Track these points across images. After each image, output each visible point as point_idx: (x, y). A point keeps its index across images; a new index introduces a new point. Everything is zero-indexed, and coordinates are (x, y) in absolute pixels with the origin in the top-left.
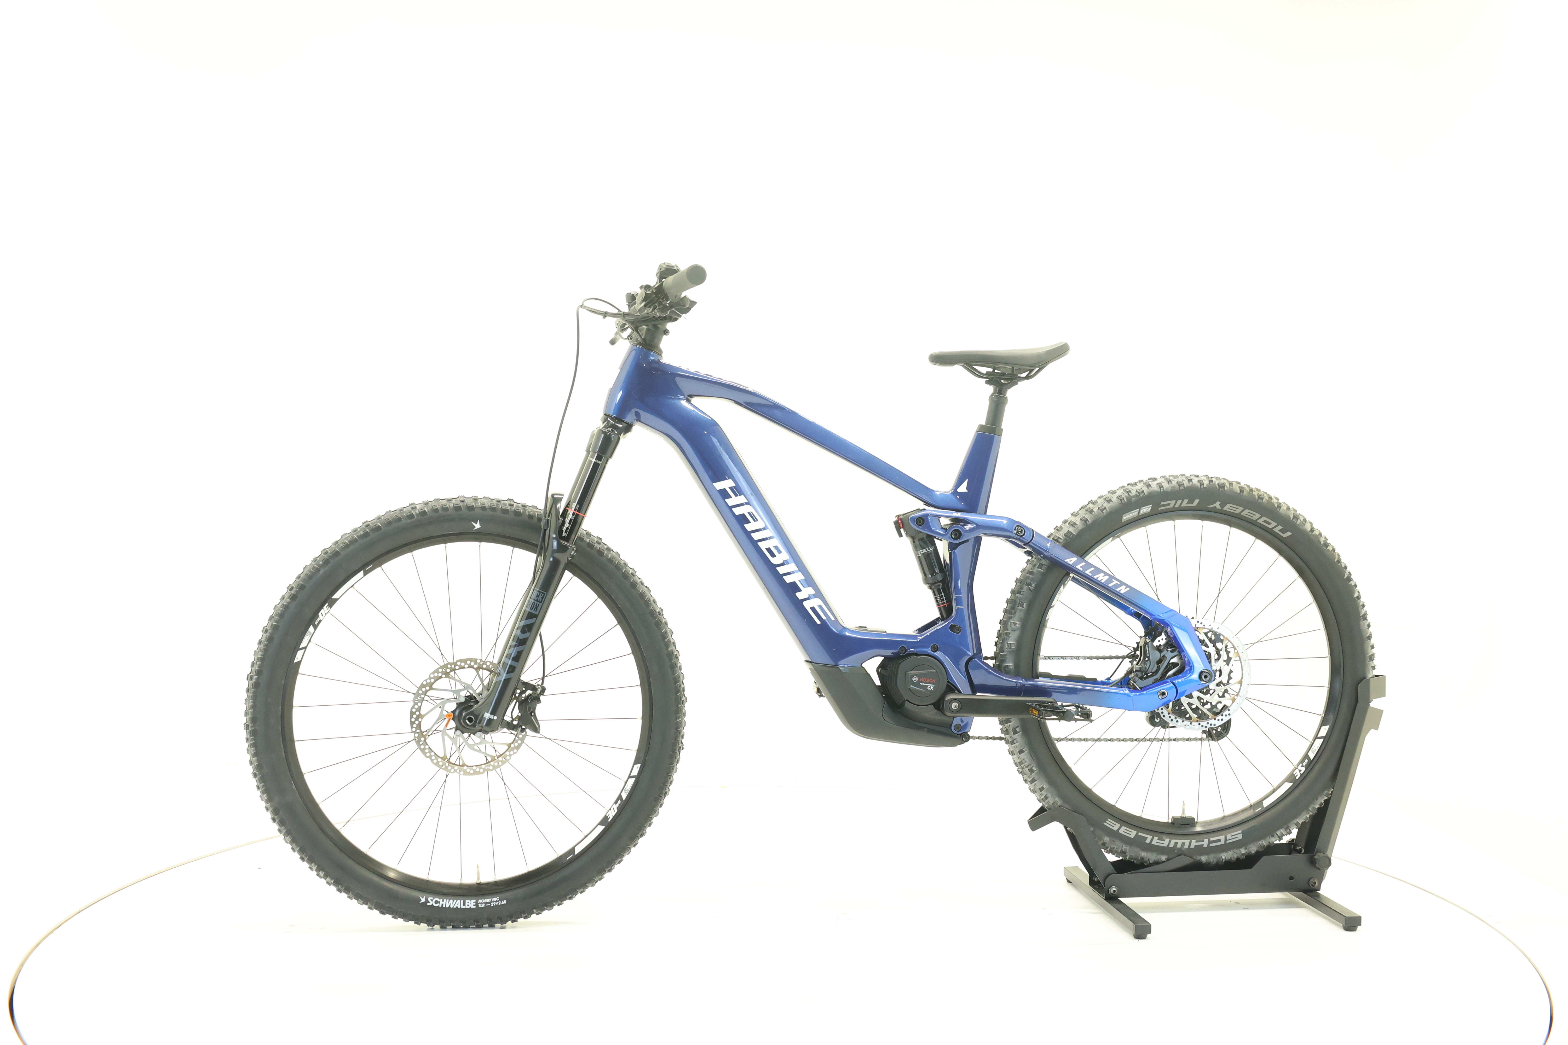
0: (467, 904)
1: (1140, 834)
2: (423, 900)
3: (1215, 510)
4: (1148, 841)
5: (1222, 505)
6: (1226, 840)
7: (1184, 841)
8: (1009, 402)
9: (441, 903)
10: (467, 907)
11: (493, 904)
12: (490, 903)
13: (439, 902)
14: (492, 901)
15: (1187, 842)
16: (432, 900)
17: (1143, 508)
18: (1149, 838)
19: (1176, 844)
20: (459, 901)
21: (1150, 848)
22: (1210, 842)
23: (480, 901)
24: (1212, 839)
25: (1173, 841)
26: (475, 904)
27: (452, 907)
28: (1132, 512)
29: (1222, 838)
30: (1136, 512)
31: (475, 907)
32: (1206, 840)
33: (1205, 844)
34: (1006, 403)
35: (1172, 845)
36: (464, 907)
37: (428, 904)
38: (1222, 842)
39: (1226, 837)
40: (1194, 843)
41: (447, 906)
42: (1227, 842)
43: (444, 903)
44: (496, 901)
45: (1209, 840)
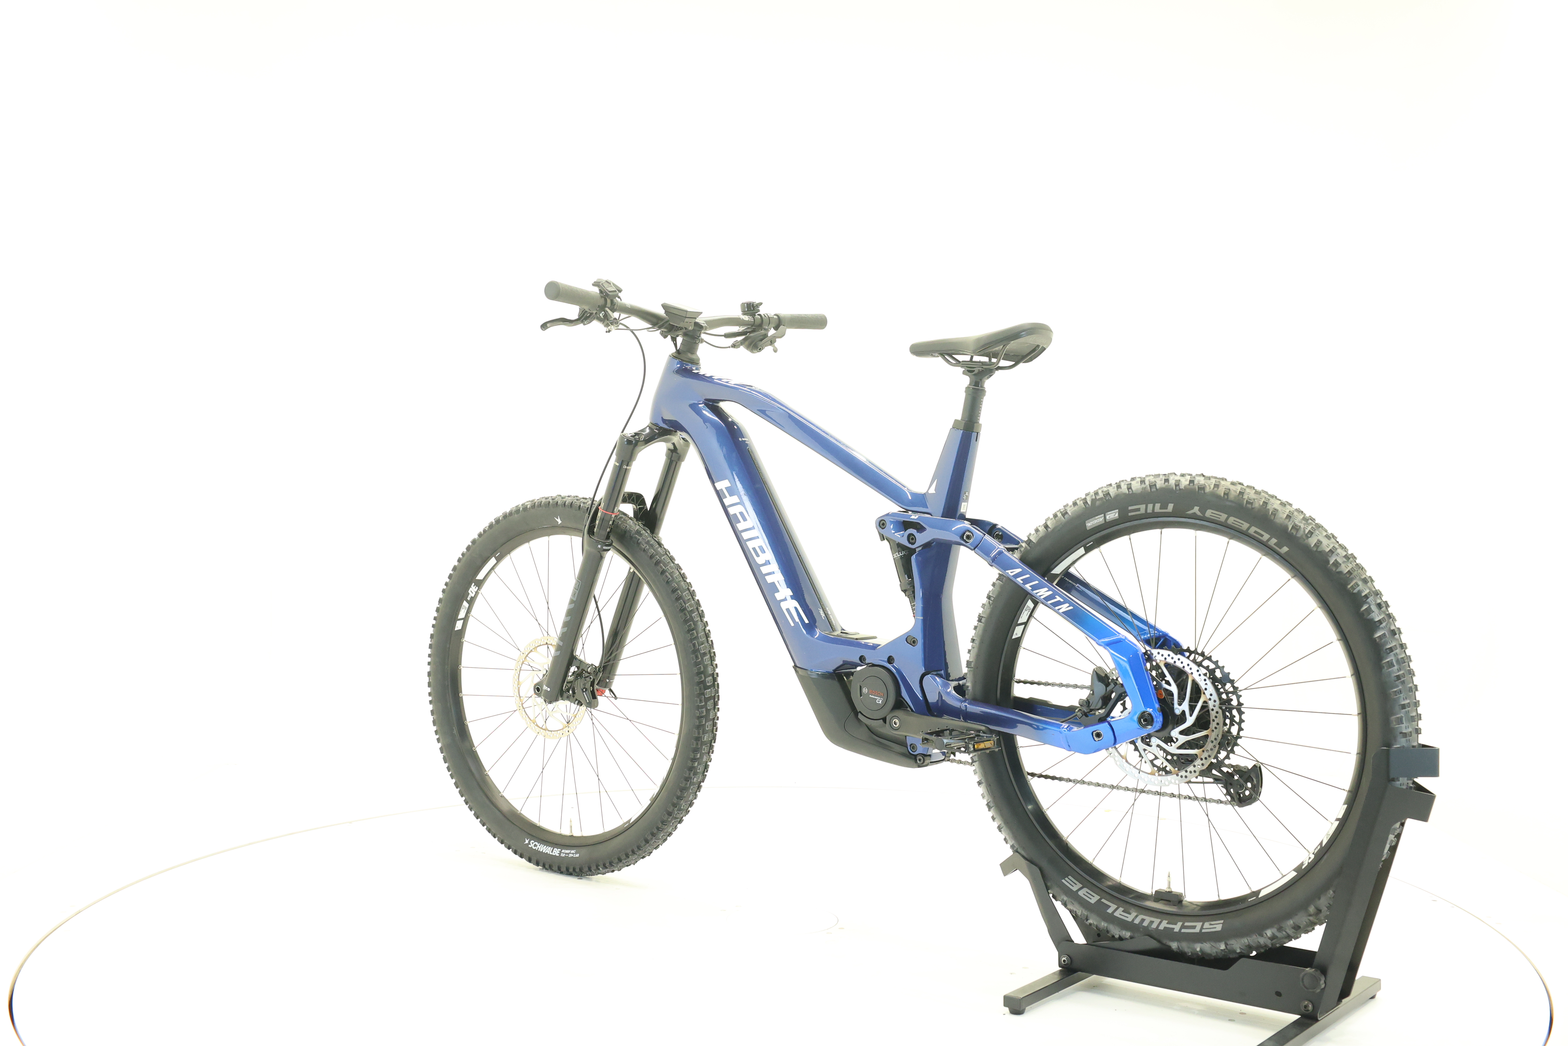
0: (554, 851)
1: (1103, 900)
2: (527, 842)
3: (1194, 516)
4: (1110, 911)
5: (1203, 511)
6: (1202, 928)
7: (1153, 919)
8: (987, 394)
9: (538, 846)
10: (553, 854)
11: (571, 855)
12: (568, 854)
13: (537, 846)
14: (570, 853)
15: (1157, 921)
16: (533, 843)
17: (1108, 513)
18: (1113, 907)
19: (1143, 920)
20: (550, 848)
21: (1112, 919)
22: (1183, 927)
23: (563, 851)
24: (1186, 924)
25: (1141, 917)
26: (559, 852)
27: (544, 852)
28: (1096, 517)
29: (1199, 925)
30: (1101, 517)
31: (558, 855)
32: (1180, 924)
33: (1177, 928)
34: (985, 395)
35: (1137, 921)
36: (551, 853)
37: (529, 846)
38: (1197, 930)
39: (1203, 925)
40: (1164, 924)
41: (541, 851)
42: (1203, 931)
43: (540, 847)
44: (573, 854)
45: (1183, 924)
